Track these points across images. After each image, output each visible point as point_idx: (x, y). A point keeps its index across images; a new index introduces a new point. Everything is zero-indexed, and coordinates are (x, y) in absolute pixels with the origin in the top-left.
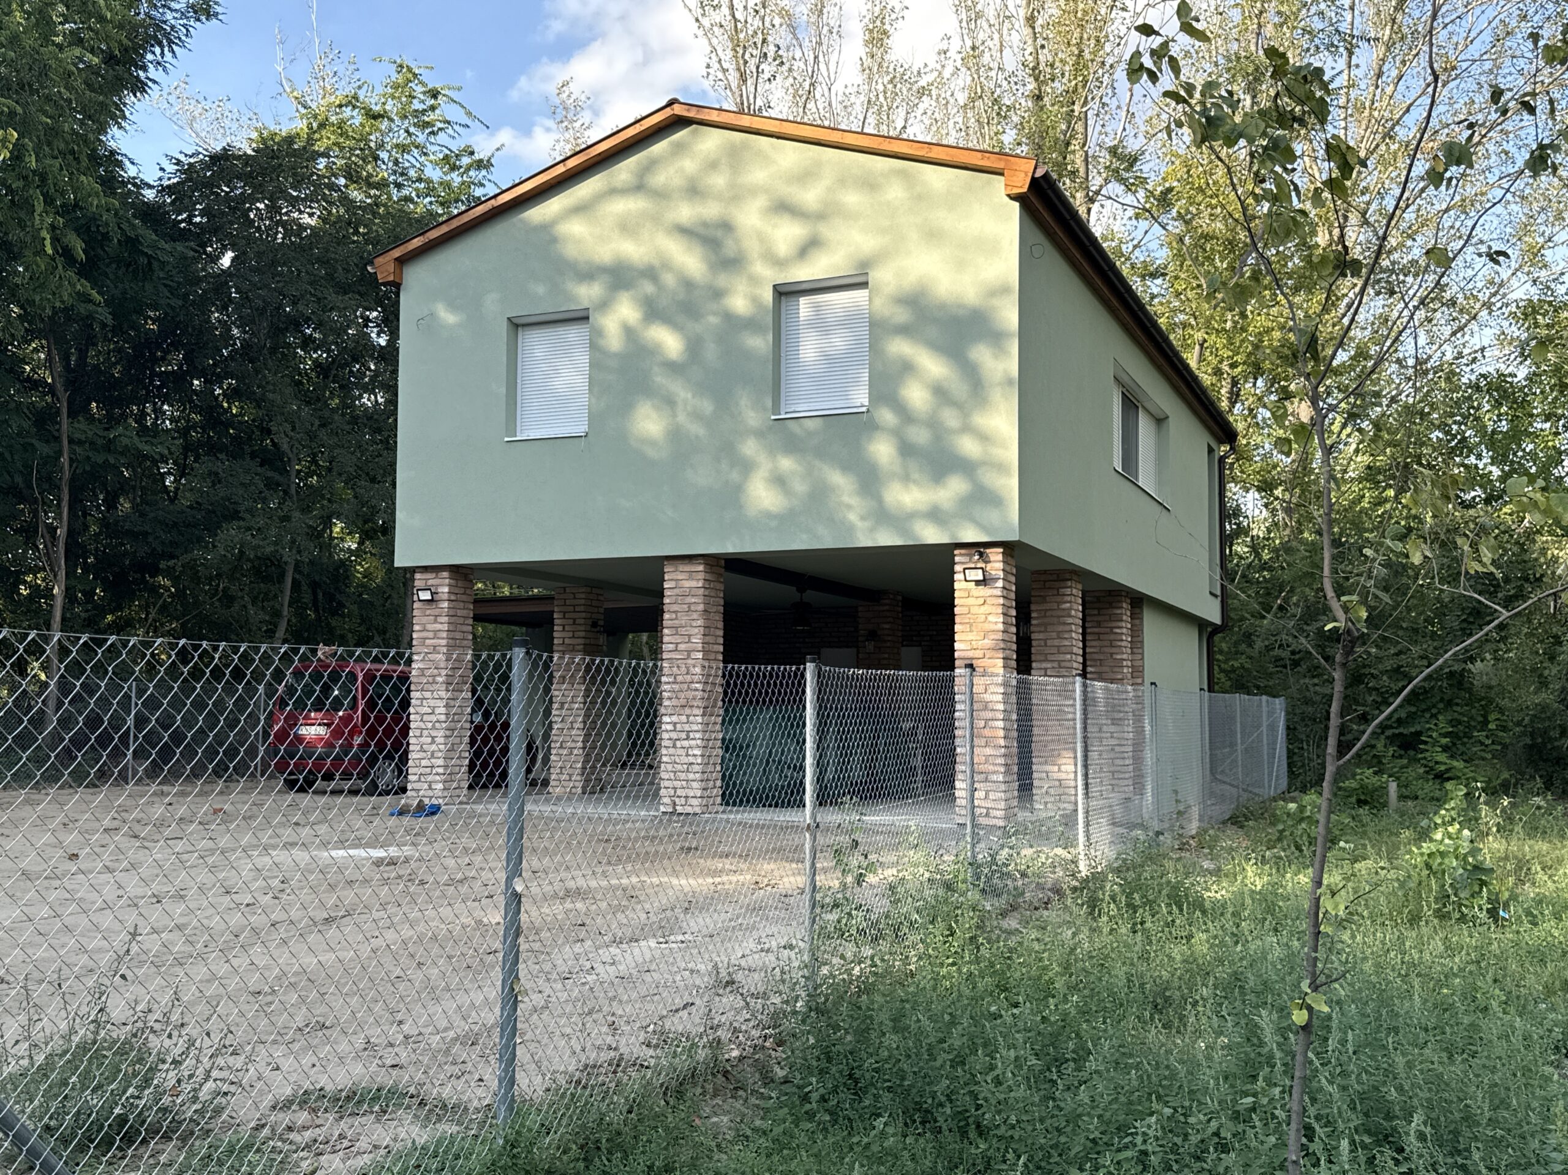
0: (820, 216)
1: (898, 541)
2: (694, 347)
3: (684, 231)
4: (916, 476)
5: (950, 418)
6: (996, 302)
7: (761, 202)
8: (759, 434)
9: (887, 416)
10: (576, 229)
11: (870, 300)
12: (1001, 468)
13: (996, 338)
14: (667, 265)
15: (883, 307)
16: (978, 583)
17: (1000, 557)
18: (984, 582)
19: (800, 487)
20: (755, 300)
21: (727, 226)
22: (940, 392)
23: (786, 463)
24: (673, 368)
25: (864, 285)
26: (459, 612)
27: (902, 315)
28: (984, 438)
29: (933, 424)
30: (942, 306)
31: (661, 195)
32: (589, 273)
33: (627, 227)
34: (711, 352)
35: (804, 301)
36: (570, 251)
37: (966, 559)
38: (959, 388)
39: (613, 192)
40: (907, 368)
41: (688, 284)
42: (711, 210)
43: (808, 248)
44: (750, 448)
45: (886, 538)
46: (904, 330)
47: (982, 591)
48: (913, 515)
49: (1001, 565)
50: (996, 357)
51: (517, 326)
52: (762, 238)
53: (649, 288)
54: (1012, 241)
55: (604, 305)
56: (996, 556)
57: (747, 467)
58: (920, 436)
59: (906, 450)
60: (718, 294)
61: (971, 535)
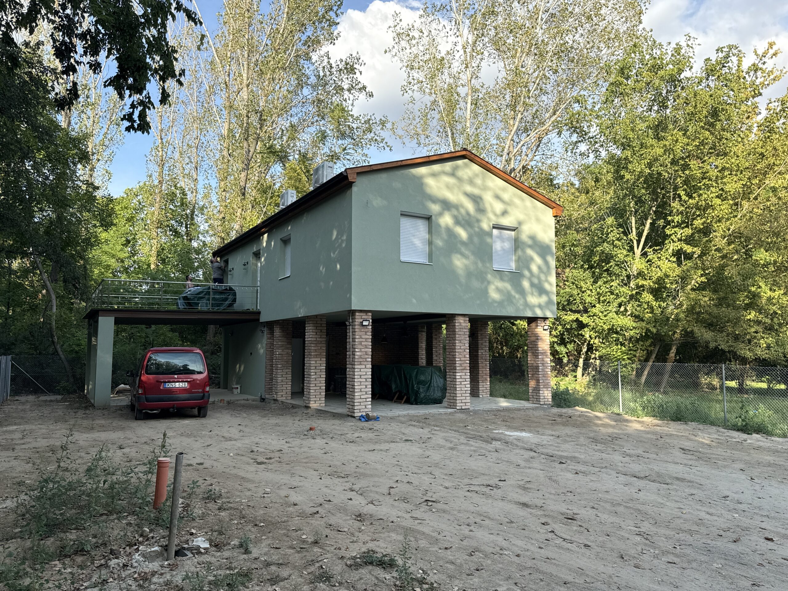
0: (508, 204)
2: (470, 237)
4: (535, 293)
5: (543, 277)
6: (550, 243)
7: (491, 193)
8: (491, 274)
9: (527, 273)
10: (430, 182)
12: (553, 293)
13: (551, 254)
14: (462, 206)
20: (487, 226)
21: (481, 198)
22: (539, 268)
23: (500, 283)
24: (464, 244)
27: (530, 242)
28: (548, 283)
29: (539, 278)
30: (540, 242)
31: (460, 179)
32: (434, 200)
33: (448, 187)
34: (475, 240)
36: (428, 191)
38: (544, 268)
39: (444, 173)
40: (532, 259)
41: (468, 214)
42: (476, 191)
43: (504, 213)
44: (489, 278)
46: (530, 247)
50: (551, 260)
52: (491, 205)
53: (455, 212)
55: (441, 214)
57: (488, 283)
58: (536, 281)
59: (532, 285)
60: (478, 221)
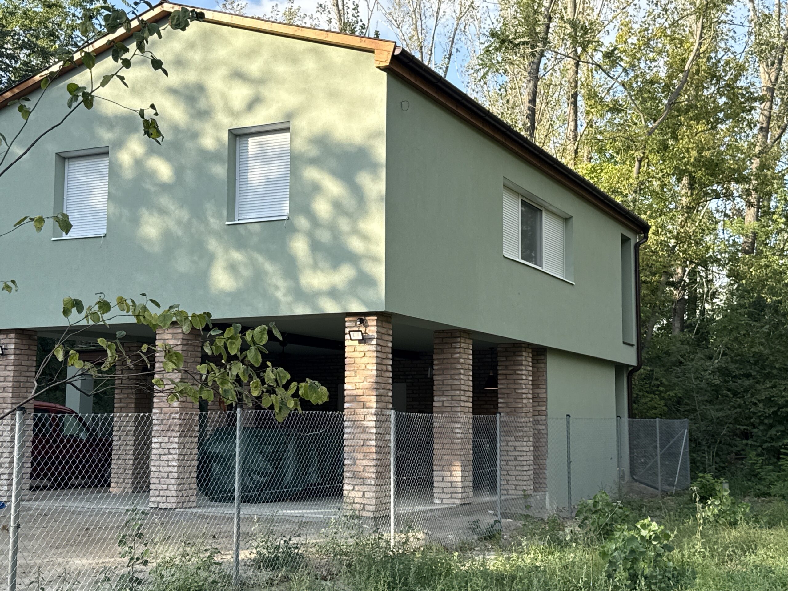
0: (261, 81)
1: (308, 311)
2: (179, 171)
3: (172, 91)
4: (321, 264)
5: (344, 224)
6: (372, 142)
7: (222, 71)
8: (218, 235)
9: (302, 222)
11: (291, 140)
12: (374, 259)
13: (373, 167)
15: (301, 145)
16: (360, 341)
17: (375, 323)
18: (364, 340)
19: (246, 272)
20: (218, 140)
21: (201, 88)
22: (337, 205)
23: (237, 256)
24: (165, 187)
25: (287, 130)
26: (23, 363)
27: (312, 151)
28: (365, 238)
29: (333, 228)
30: (339, 145)
34: (189, 176)
35: (252, 141)
37: (353, 324)
38: (349, 202)
40: (316, 188)
42: (191, 76)
43: (253, 103)
44: (213, 245)
45: (301, 310)
46: (314, 162)
47: (363, 347)
48: (317, 294)
49: (375, 329)
50: (373, 180)
51: (64, 158)
52: (223, 96)
54: (382, 100)
55: (119, 144)
56: (372, 321)
57: (211, 258)
58: (324, 236)
59: (317, 247)
60: (195, 135)
61: (356, 307)
